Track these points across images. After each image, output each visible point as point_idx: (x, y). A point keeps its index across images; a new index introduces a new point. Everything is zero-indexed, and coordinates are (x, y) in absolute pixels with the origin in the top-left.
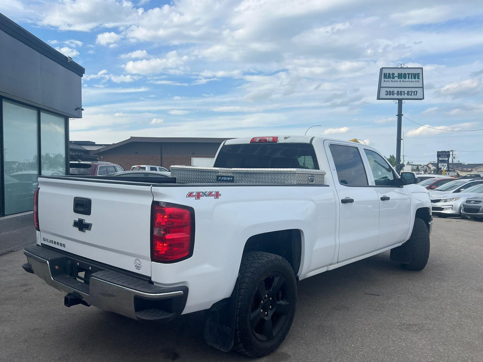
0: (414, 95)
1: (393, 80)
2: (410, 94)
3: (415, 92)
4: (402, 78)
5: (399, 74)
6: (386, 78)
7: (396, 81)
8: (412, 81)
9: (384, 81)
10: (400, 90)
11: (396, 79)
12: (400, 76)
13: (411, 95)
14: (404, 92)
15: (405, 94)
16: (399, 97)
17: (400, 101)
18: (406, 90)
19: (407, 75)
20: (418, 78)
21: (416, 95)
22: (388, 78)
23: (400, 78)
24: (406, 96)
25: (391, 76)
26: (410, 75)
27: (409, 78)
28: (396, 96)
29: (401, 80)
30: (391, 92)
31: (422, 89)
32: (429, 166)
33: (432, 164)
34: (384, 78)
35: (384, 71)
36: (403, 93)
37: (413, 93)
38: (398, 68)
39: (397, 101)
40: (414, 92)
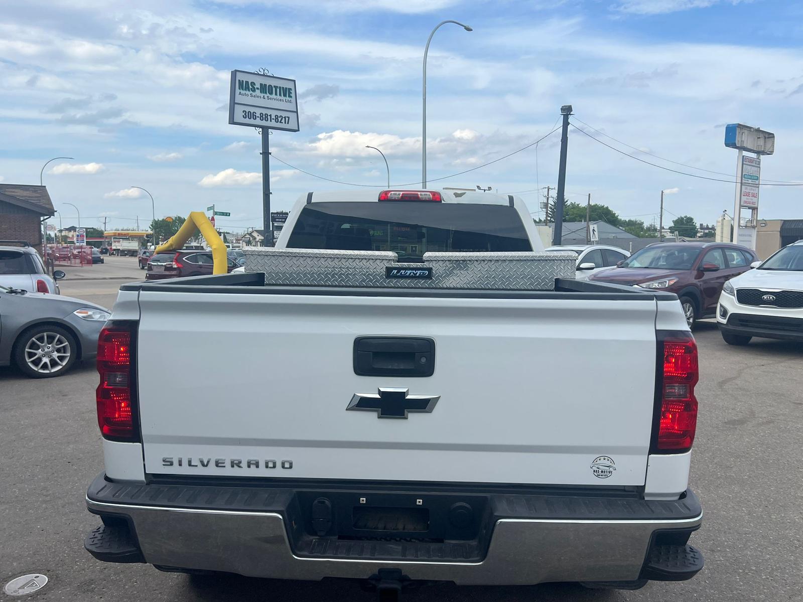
0: (285, 123)
1: (254, 94)
2: (279, 120)
3: (287, 119)
4: (266, 93)
5: (261, 85)
6: (243, 89)
7: (258, 97)
8: (280, 100)
9: (240, 93)
10: (264, 111)
11: (258, 92)
12: (264, 88)
13: (280, 122)
14: (270, 115)
15: (272, 120)
16: (264, 123)
17: (265, 131)
18: (274, 113)
19: (274, 89)
20: (290, 96)
21: (288, 123)
22: (245, 90)
23: (263, 93)
24: (273, 124)
25: (251, 87)
26: (278, 90)
27: (276, 94)
28: (258, 122)
29: (265, 95)
30: (251, 113)
31: (296, 114)
32: (253, 234)
33: (257, 231)
34: (239, 89)
35: (240, 77)
36: (269, 117)
37: (284, 119)
38: (258, 74)
39: (261, 129)
40: (285, 117)
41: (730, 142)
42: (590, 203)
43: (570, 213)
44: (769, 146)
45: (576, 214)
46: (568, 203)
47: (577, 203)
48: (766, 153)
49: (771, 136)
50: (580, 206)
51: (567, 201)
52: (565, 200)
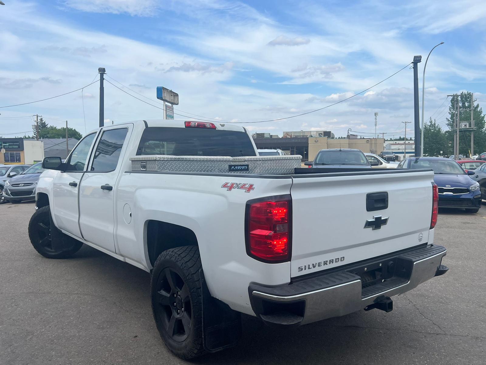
41: (160, 97)
42: (68, 127)
43: (50, 132)
44: (176, 100)
45: (55, 133)
46: (49, 126)
47: (54, 126)
48: (175, 104)
49: (177, 95)
50: (57, 128)
51: (47, 125)
52: (46, 124)
